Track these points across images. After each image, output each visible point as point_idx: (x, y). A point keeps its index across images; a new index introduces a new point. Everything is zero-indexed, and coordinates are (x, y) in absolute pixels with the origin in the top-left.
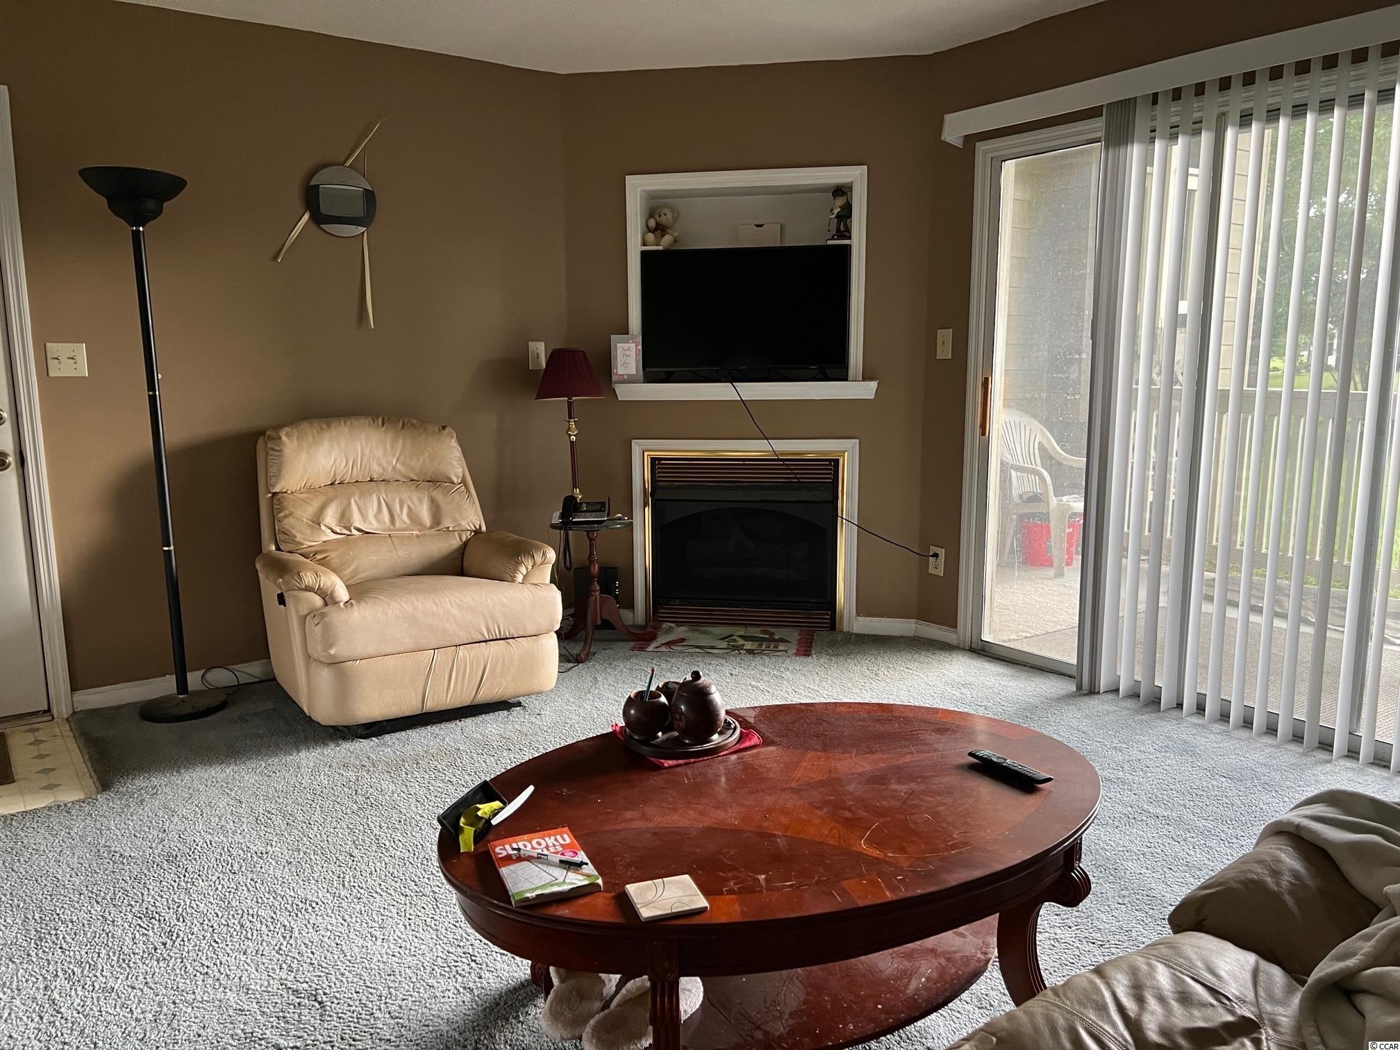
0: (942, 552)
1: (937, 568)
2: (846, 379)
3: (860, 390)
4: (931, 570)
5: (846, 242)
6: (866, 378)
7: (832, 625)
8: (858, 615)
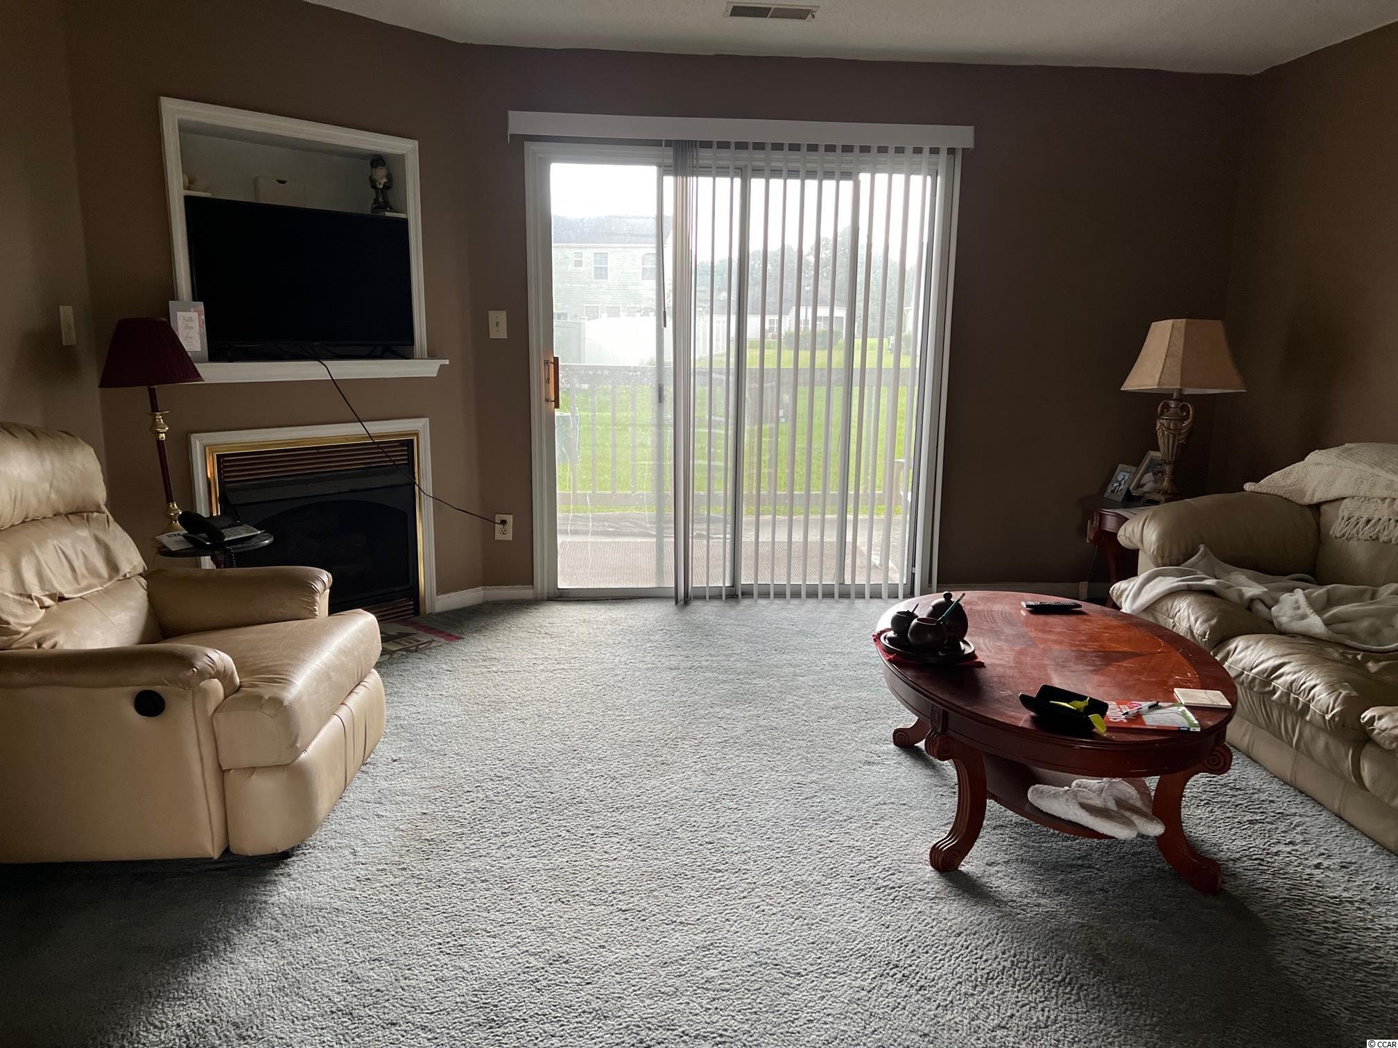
0: (509, 519)
1: (504, 534)
2: (412, 358)
3: (425, 368)
4: (498, 536)
5: (403, 216)
6: (432, 355)
7: (417, 610)
8: (437, 595)
